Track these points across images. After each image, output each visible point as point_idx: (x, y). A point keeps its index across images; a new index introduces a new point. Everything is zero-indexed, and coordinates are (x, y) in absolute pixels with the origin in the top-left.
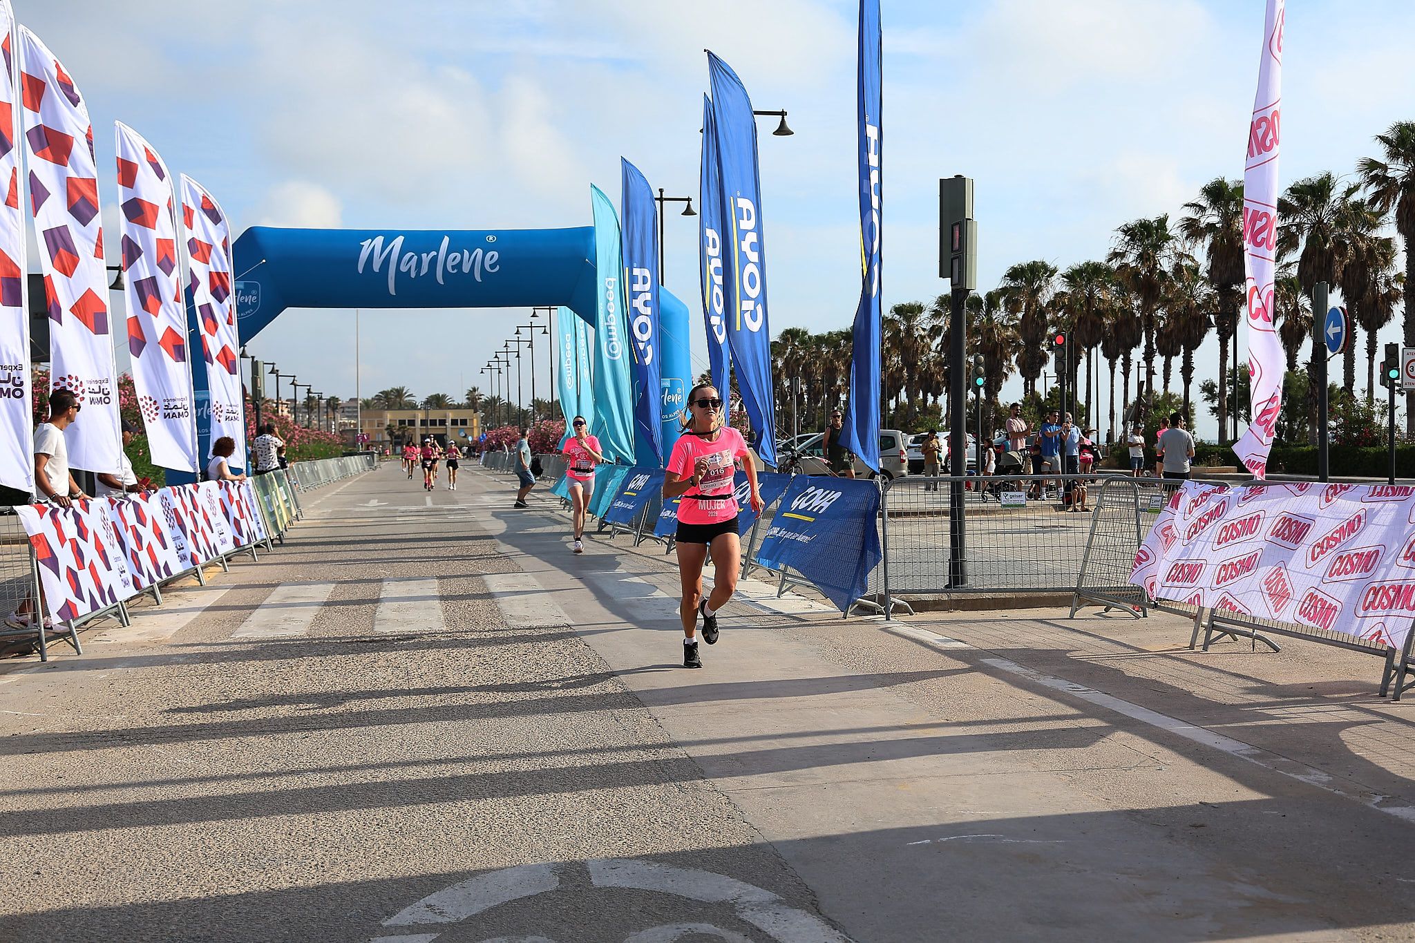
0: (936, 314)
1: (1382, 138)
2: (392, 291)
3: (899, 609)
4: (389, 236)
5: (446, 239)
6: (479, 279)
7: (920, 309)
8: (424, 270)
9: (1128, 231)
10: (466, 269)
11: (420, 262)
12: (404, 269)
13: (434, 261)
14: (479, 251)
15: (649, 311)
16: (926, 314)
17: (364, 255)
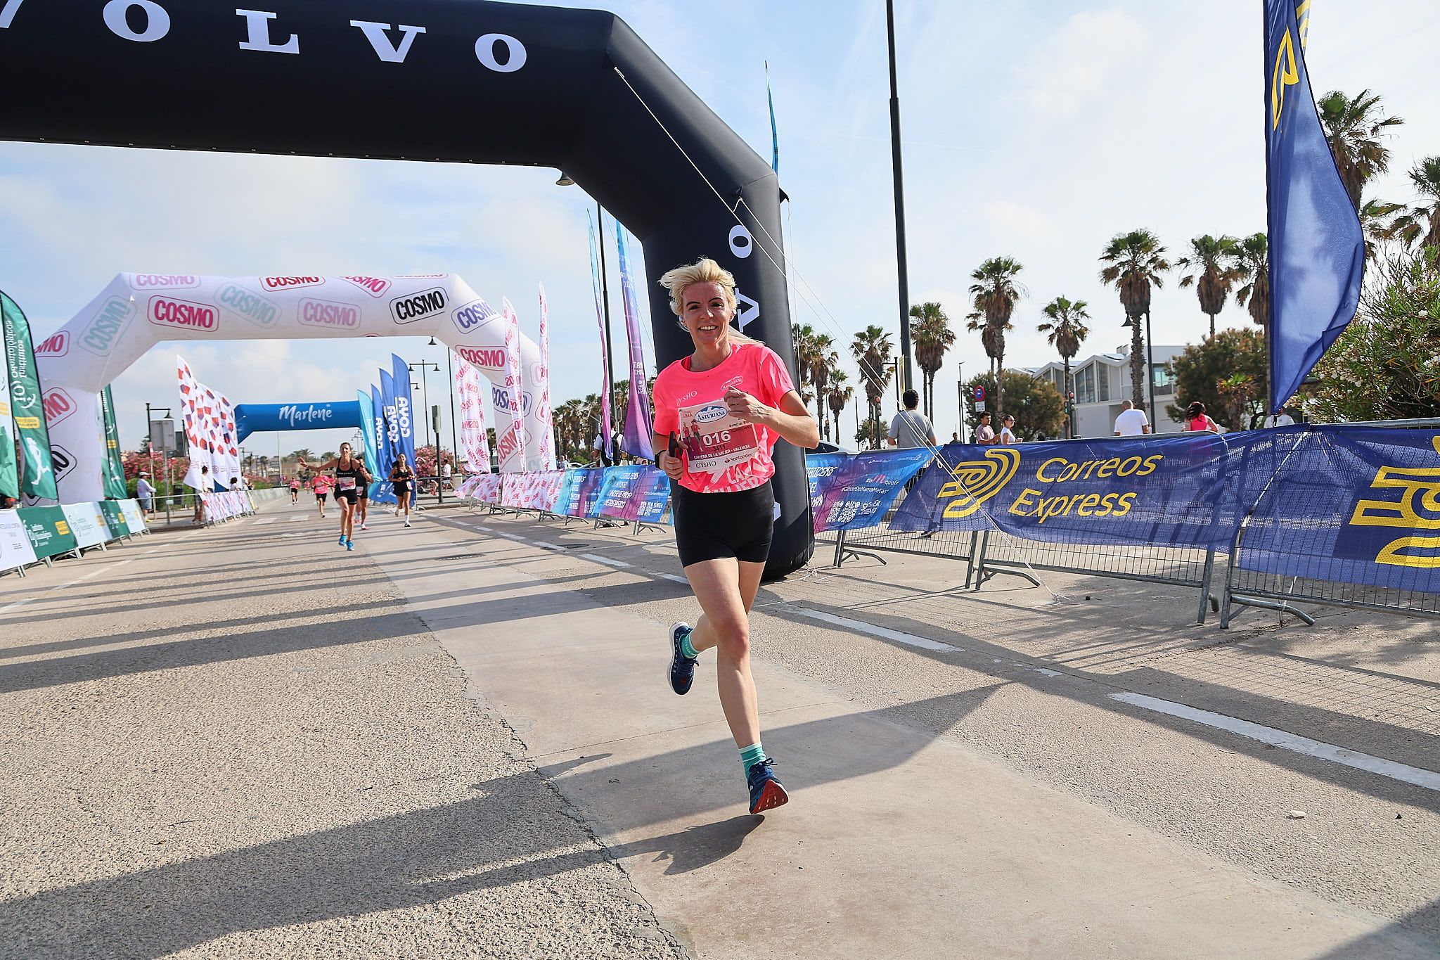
0: (586, 405)
2: (293, 425)
3: (420, 509)
4: (291, 406)
5: (312, 407)
6: (324, 420)
7: (580, 402)
8: (304, 418)
10: (319, 416)
11: (302, 414)
12: (297, 417)
13: (308, 414)
14: (324, 410)
15: (381, 431)
16: (582, 405)
17: (281, 413)
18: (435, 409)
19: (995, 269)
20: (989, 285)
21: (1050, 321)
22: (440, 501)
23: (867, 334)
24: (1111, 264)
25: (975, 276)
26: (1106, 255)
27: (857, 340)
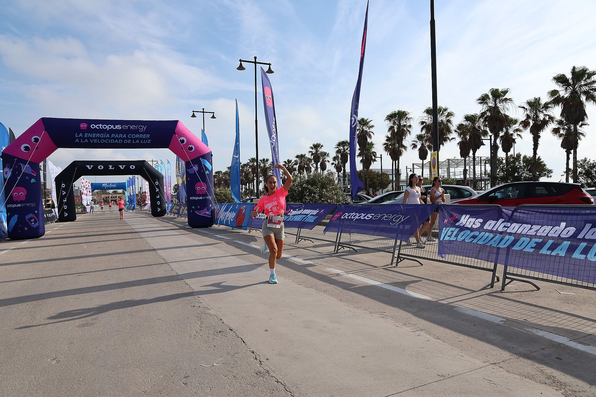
1: (249, 160)
2: (106, 188)
4: (105, 183)
5: (111, 184)
9: (228, 168)
10: (113, 186)
11: (108, 186)
13: (110, 186)
17: (103, 185)
18: (140, 187)
19: (316, 146)
20: (314, 151)
21: (334, 162)
22: (141, 209)
23: (287, 162)
24: (337, 149)
25: (311, 148)
26: (336, 147)
27: (284, 163)
